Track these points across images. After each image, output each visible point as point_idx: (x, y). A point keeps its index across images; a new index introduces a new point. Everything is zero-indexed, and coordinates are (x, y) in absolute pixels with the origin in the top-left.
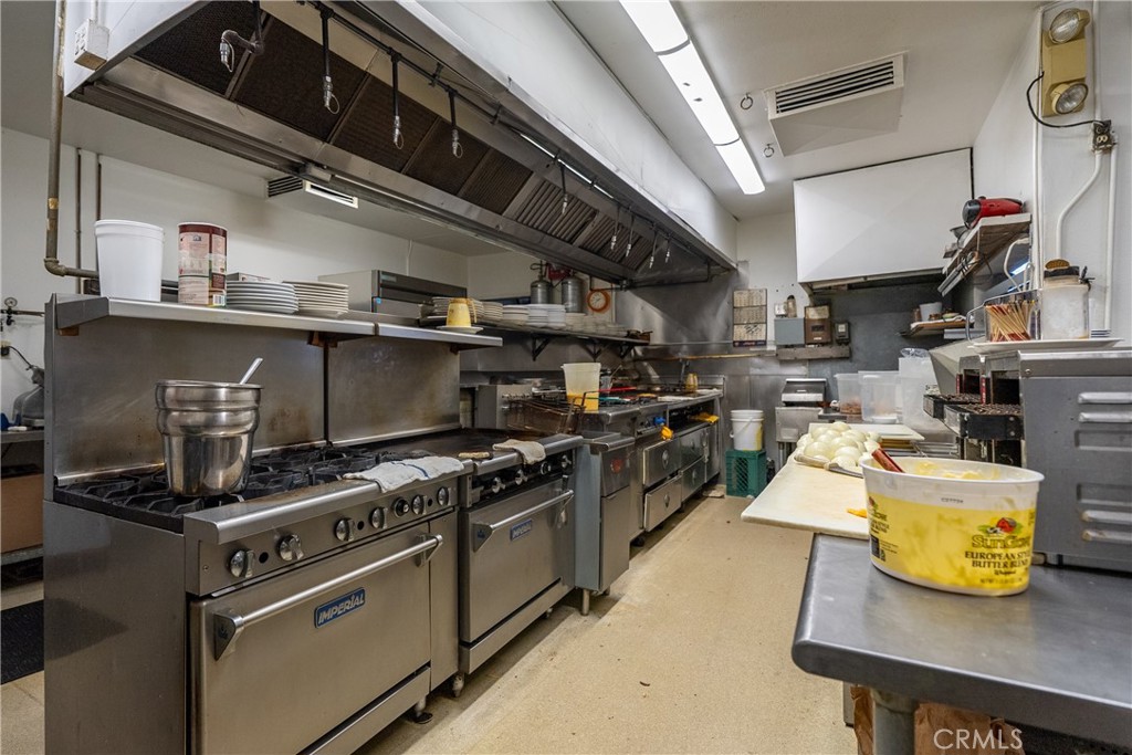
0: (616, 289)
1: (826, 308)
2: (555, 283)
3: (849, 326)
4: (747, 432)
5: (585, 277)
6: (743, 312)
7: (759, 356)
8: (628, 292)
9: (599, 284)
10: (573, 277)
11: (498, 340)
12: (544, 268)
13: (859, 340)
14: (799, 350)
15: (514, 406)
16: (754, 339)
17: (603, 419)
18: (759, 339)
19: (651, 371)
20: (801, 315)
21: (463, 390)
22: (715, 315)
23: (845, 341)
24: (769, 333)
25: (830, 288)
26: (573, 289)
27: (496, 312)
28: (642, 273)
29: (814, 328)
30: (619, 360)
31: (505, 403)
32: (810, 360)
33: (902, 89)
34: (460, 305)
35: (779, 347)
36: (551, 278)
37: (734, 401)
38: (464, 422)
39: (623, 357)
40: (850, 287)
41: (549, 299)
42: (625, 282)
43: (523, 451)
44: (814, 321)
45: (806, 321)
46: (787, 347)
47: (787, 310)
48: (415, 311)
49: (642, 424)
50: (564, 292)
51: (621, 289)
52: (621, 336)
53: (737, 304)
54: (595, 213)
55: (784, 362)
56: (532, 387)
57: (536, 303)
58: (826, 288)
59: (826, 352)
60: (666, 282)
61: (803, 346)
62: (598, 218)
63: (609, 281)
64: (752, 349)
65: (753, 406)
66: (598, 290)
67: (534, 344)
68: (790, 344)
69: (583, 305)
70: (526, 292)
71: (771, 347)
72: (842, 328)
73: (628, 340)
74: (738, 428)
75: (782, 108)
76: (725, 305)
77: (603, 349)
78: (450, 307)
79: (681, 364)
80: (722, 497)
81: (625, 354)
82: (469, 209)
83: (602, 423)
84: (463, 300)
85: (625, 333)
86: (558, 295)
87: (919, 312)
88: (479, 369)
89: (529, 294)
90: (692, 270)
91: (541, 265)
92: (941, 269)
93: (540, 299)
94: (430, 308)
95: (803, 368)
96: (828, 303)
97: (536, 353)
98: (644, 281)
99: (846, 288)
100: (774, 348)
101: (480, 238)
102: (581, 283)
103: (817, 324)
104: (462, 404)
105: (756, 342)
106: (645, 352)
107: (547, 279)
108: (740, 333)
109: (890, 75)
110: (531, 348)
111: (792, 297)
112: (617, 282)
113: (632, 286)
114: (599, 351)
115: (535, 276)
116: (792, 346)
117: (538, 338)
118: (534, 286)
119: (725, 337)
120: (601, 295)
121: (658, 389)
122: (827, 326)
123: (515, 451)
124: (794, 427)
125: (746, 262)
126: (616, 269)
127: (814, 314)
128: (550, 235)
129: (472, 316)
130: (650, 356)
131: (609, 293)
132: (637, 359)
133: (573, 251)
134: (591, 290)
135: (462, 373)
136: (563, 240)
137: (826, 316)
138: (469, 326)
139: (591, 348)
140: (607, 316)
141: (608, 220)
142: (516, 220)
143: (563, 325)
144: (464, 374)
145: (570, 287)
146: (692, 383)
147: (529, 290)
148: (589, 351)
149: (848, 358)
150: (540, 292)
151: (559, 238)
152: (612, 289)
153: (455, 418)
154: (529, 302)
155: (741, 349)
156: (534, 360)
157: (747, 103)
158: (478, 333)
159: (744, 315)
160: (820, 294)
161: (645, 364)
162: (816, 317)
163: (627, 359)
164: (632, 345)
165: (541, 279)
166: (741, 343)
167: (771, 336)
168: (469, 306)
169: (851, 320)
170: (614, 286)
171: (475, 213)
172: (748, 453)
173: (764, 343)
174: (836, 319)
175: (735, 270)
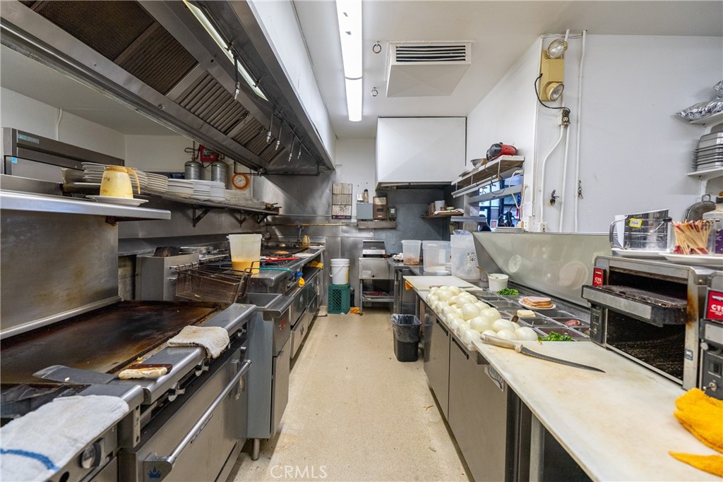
0: (254, 174)
1: (385, 198)
2: (206, 164)
3: (396, 211)
4: (340, 273)
5: (231, 162)
6: (339, 197)
7: (347, 225)
8: (263, 177)
9: (242, 169)
10: (221, 161)
11: (166, 214)
12: (196, 152)
13: (400, 219)
14: (369, 222)
15: (182, 276)
16: (344, 214)
17: (267, 282)
18: (347, 215)
19: (278, 233)
20: (371, 201)
21: (121, 258)
22: (321, 197)
23: (393, 219)
24: (353, 211)
25: (388, 187)
26: (221, 171)
27: (162, 185)
28: (273, 165)
29: (379, 210)
30: (257, 225)
31: (173, 274)
32: (375, 229)
33: (469, 65)
34: (119, 174)
35: (358, 220)
36: (202, 160)
37: (331, 253)
38: (123, 294)
39: (259, 223)
40: (398, 187)
41: (201, 176)
42: (261, 170)
43: (206, 345)
44: (378, 205)
45: (374, 205)
46: (363, 220)
47: (364, 197)
48: (57, 174)
49: (290, 280)
50: (213, 173)
51: (258, 174)
52: (262, 209)
53: (335, 192)
54: (246, 114)
55: (360, 230)
56: (198, 255)
57: (190, 178)
58: (385, 187)
59: (384, 224)
60: (290, 173)
61: (371, 220)
62: (248, 118)
63: (251, 168)
64: (343, 221)
65: (343, 256)
66: (240, 174)
67: (194, 213)
68: (365, 218)
69: (229, 183)
70: (182, 169)
71: (354, 220)
72: (393, 211)
73: (266, 211)
74: (335, 271)
75: (399, 59)
76: (328, 191)
77: (247, 217)
78: (105, 174)
79: (299, 229)
80: (326, 316)
81: (261, 221)
82: (128, 81)
83: (265, 285)
84: (123, 168)
85: (264, 207)
86: (208, 174)
87: (434, 206)
88: (141, 235)
89: (184, 171)
90: (307, 167)
91: (194, 149)
92: (451, 182)
93: (193, 176)
94: (77, 173)
95: (372, 233)
96: (386, 196)
97: (196, 221)
98: (274, 170)
99: (395, 188)
100: (355, 221)
101: (141, 113)
102: (227, 167)
103: (380, 208)
104: (120, 271)
105: (346, 216)
106: (274, 219)
107: (199, 160)
108: (336, 210)
109: (464, 54)
110: (192, 217)
111: (366, 190)
112: (255, 169)
113: (266, 174)
114: (245, 219)
115: (189, 157)
116: (366, 220)
117: (197, 208)
118: (187, 165)
119: (327, 212)
120: (242, 178)
121: (284, 245)
122: (384, 209)
123: (197, 345)
124: (369, 270)
125: (341, 165)
126: (256, 159)
127: (378, 202)
128: (209, 124)
129: (134, 187)
130: (277, 222)
131: (249, 177)
132: (268, 224)
133: (226, 141)
134: (235, 172)
135: (120, 240)
136: (220, 131)
137: (385, 204)
138: (131, 197)
139: (238, 216)
140: (247, 193)
141: (255, 121)
142: (180, 104)
143: (223, 199)
144: (122, 241)
145: (218, 169)
146: (306, 242)
147: (184, 168)
148: (237, 219)
149: (394, 228)
150: (193, 170)
151: (216, 128)
152: (251, 174)
153: (113, 292)
154: (183, 177)
155: (336, 220)
156: (194, 226)
157: (377, 49)
158: (142, 205)
159: (339, 199)
160: (382, 190)
161: (274, 227)
162: (380, 203)
163: (262, 224)
164: (266, 215)
165: (194, 160)
166: (337, 217)
167: (354, 214)
168: (131, 176)
169: (397, 207)
170: (253, 172)
171: (136, 86)
172: (341, 286)
173: (350, 218)
174: (389, 205)
175: (334, 170)
